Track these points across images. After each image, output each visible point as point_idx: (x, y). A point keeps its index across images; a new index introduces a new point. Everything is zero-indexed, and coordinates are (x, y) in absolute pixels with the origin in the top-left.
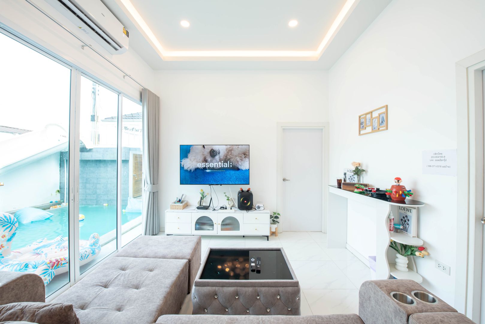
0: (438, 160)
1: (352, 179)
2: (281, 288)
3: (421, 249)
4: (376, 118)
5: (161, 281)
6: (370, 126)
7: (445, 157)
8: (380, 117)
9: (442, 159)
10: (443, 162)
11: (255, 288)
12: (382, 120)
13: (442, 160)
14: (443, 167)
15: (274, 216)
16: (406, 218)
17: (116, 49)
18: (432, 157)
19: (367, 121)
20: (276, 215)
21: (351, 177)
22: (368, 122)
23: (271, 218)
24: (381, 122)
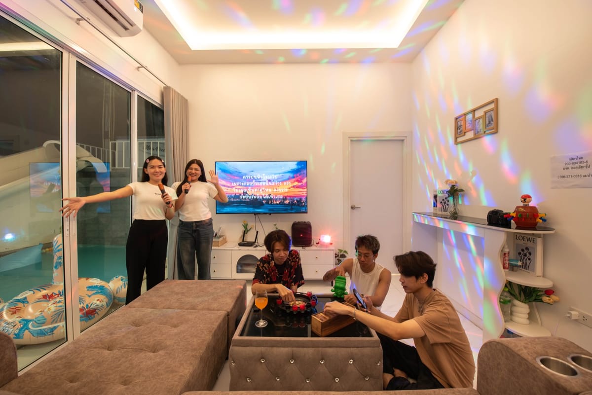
0: (577, 168)
1: (445, 203)
2: (355, 348)
3: (549, 292)
4: (480, 118)
5: (188, 340)
6: (471, 130)
7: (587, 162)
8: (487, 116)
9: (582, 165)
10: (585, 169)
11: (317, 349)
12: (489, 119)
13: (582, 167)
14: (584, 176)
15: (340, 254)
16: (526, 251)
17: (126, 29)
18: (566, 164)
19: (467, 123)
20: (342, 253)
21: (443, 200)
22: (468, 125)
23: (336, 257)
24: (487, 123)
